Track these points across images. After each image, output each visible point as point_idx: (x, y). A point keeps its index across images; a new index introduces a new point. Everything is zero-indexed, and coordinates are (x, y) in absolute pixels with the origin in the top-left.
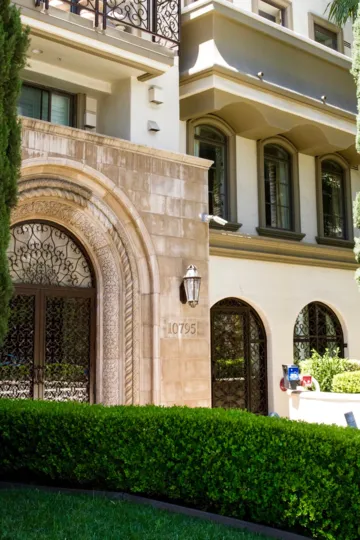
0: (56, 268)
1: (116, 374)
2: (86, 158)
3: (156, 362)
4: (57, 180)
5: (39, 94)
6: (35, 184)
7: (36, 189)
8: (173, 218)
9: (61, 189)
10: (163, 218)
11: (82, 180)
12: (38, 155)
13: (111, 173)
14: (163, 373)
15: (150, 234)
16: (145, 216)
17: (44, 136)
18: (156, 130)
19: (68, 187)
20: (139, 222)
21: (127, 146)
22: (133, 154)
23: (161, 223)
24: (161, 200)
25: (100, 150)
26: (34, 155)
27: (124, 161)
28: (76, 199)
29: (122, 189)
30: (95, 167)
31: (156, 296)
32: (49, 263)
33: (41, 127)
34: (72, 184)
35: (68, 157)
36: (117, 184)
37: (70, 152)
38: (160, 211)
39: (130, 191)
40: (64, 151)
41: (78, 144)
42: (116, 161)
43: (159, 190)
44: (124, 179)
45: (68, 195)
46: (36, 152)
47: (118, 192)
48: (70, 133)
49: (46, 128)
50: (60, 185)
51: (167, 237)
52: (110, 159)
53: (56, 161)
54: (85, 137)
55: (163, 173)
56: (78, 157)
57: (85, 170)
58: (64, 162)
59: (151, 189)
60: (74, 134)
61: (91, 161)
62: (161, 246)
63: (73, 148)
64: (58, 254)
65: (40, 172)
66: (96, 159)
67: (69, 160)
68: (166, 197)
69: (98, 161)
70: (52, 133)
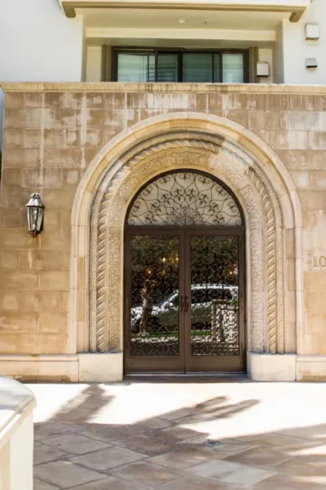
0: (200, 211)
1: (261, 305)
2: (210, 108)
3: (299, 294)
4: (186, 132)
5: (209, 56)
6: (162, 139)
7: (164, 143)
8: (318, 152)
9: (190, 140)
10: (306, 153)
11: (211, 129)
12: (158, 113)
13: (239, 117)
14: (307, 304)
15: (289, 170)
16: (282, 154)
17: (163, 96)
18: (316, 67)
19: (197, 136)
20: (275, 159)
21: (256, 89)
22: (265, 95)
23: (303, 158)
24: (302, 136)
25: (225, 98)
26: (153, 114)
27: (254, 104)
28: (205, 146)
29: (252, 131)
30: (220, 115)
31: (298, 231)
32: (193, 206)
33: (159, 89)
34: (202, 133)
35: (189, 110)
36: (247, 127)
37: (192, 105)
38: (302, 146)
39: (263, 131)
40: (185, 105)
41: (200, 97)
42: (244, 105)
43: (300, 126)
44: (254, 121)
45: (196, 144)
46: (156, 111)
47: (249, 134)
48: (189, 88)
49: (164, 88)
50: (188, 136)
51: (311, 171)
52: (238, 105)
53: (176, 116)
54: (207, 89)
55: (303, 108)
56: (201, 108)
57: (209, 119)
58: (185, 115)
59: (289, 126)
60: (194, 89)
61: (215, 110)
62: (303, 181)
63: (195, 101)
64: (202, 197)
65: (167, 127)
66: (221, 107)
67: (192, 113)
68: (308, 131)
69: (224, 108)
70: (171, 92)
